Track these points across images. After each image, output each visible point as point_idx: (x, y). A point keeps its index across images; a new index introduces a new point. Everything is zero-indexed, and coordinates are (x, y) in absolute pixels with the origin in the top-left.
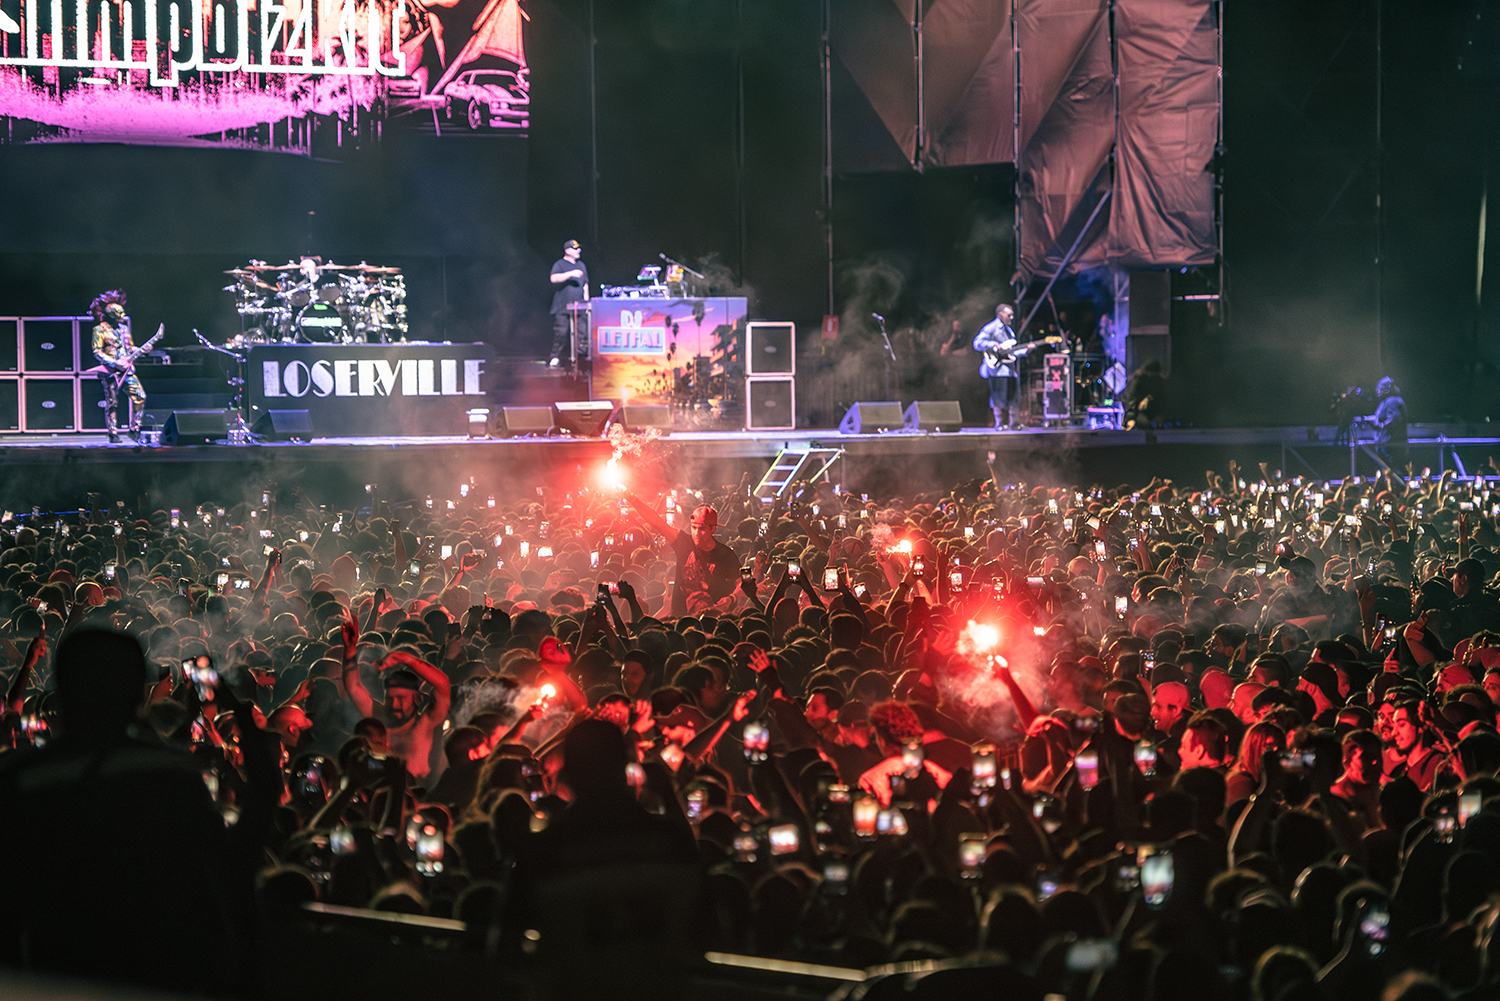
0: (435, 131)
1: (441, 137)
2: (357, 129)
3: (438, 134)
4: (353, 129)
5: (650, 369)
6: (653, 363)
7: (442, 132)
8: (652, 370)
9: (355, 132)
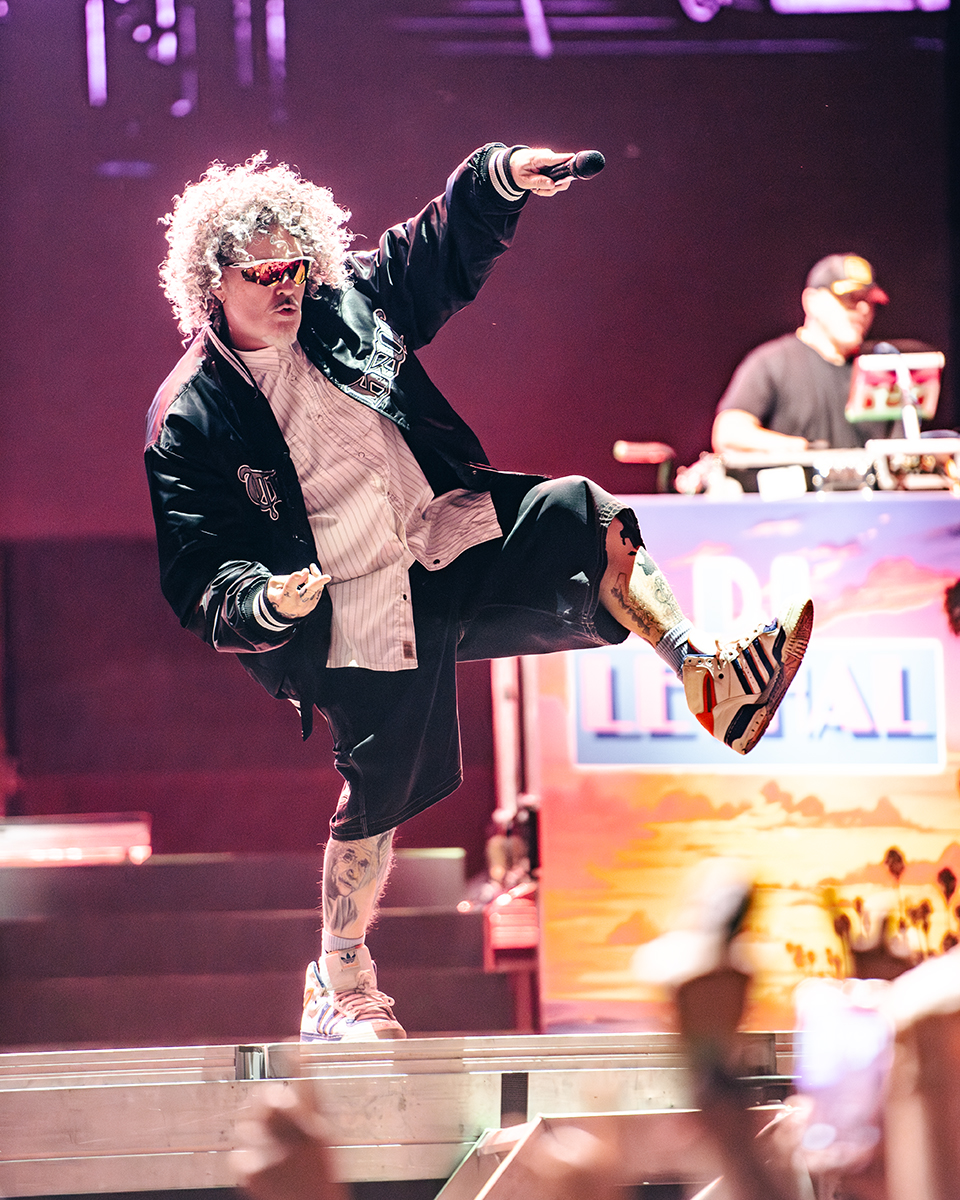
0: (525, 35)
1: (552, 61)
2: (175, 29)
3: (541, 43)
4: (158, 32)
5: (872, 847)
6: (886, 815)
7: (554, 35)
8: (879, 856)
9: (167, 46)
